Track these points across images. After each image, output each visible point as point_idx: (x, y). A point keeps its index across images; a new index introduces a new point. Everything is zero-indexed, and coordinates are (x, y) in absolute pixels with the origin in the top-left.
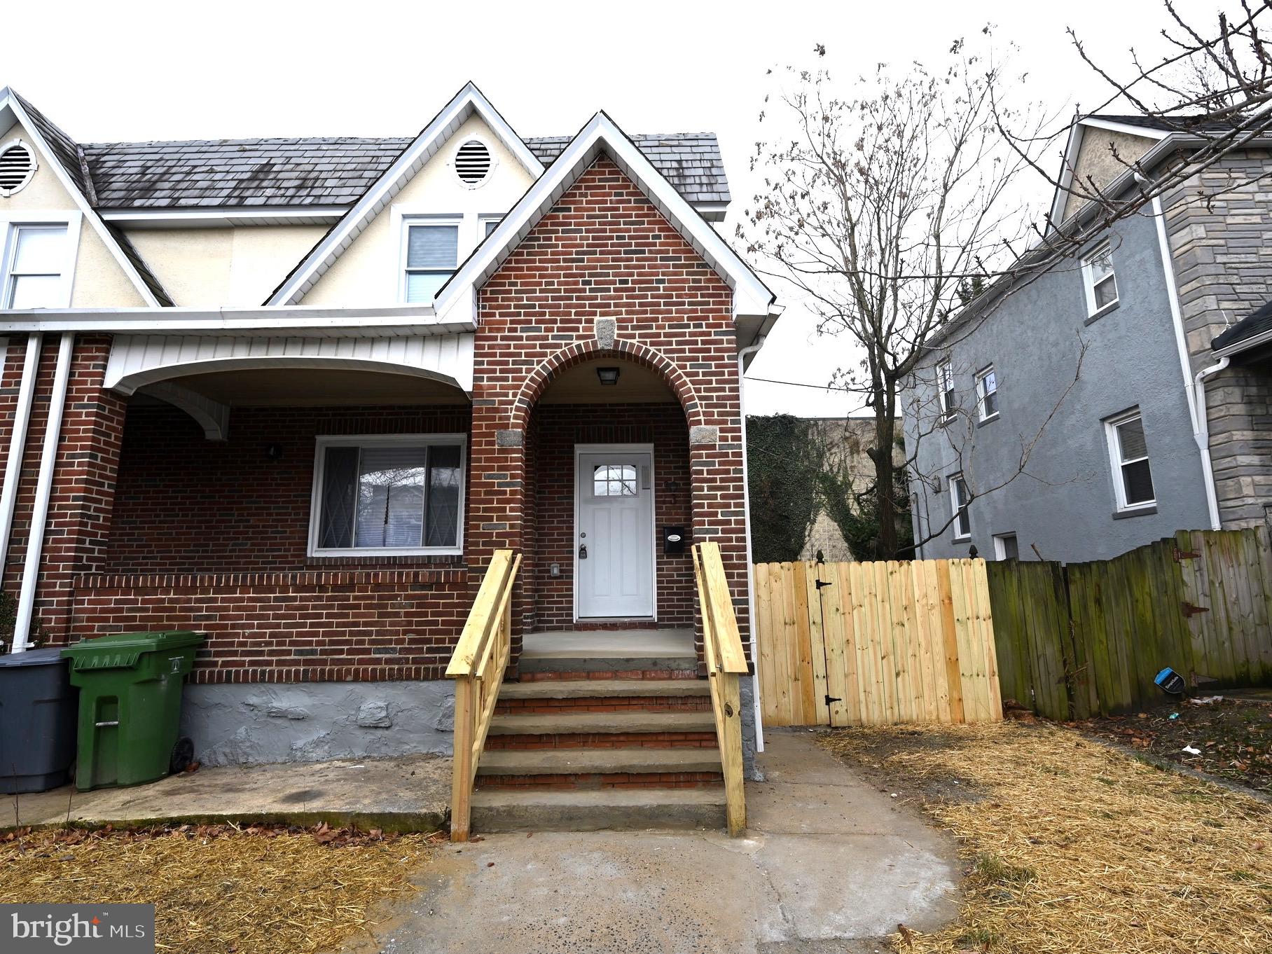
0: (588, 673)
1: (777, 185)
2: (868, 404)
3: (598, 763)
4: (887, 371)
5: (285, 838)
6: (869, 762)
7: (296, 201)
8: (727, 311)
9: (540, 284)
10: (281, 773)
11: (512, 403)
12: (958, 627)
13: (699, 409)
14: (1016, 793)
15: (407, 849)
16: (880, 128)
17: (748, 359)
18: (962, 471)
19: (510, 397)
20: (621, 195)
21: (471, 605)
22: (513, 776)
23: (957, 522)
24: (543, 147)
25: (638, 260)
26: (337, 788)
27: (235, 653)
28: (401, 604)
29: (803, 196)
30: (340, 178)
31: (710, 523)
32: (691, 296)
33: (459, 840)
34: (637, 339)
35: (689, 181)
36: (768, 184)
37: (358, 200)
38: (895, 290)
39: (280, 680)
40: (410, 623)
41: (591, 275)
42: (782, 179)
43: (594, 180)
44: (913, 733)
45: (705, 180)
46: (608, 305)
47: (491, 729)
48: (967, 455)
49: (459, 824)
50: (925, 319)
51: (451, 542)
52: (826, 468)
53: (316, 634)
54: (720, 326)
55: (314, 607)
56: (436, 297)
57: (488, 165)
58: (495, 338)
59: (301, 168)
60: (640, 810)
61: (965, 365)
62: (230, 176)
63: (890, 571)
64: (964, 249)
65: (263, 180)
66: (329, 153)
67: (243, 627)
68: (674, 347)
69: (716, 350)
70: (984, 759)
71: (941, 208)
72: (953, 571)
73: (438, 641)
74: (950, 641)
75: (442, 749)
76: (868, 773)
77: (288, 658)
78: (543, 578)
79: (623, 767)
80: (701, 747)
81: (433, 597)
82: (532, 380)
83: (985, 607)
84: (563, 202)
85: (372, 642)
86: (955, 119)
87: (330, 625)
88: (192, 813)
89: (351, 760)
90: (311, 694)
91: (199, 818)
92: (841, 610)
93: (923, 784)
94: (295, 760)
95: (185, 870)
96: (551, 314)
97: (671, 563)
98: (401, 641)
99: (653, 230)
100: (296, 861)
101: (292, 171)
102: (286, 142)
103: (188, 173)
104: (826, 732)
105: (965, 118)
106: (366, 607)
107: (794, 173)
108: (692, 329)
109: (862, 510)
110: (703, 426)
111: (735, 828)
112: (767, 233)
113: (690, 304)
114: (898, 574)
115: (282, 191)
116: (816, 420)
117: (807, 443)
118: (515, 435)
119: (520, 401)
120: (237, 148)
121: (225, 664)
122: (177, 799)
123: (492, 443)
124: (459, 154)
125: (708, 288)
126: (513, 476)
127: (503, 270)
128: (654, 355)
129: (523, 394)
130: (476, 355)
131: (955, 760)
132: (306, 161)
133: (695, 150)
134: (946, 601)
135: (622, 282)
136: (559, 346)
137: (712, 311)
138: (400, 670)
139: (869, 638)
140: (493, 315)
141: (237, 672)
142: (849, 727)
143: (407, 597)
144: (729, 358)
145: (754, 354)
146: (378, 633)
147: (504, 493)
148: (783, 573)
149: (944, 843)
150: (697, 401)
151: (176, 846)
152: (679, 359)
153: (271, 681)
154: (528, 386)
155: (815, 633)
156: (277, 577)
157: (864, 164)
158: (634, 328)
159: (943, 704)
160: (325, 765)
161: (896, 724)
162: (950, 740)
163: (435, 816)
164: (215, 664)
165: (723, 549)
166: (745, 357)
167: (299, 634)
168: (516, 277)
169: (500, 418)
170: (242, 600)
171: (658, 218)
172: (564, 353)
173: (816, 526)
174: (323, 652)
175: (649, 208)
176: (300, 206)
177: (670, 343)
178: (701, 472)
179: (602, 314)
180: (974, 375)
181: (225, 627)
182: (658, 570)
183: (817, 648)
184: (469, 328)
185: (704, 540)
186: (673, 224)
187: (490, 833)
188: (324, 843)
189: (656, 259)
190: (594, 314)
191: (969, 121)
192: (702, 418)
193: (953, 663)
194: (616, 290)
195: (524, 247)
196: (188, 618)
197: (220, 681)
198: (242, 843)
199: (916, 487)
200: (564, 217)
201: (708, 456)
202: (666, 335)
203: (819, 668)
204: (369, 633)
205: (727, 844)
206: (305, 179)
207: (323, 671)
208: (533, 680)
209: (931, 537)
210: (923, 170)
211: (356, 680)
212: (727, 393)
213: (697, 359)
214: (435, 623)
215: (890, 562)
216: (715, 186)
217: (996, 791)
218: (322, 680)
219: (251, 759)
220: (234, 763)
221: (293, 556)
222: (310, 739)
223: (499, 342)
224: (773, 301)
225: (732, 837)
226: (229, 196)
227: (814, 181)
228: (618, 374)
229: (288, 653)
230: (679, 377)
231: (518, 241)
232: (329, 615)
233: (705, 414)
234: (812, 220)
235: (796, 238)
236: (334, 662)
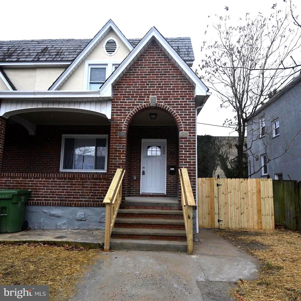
0: (145, 207)
1: (209, 56)
2: (236, 130)
3: (148, 232)
4: (243, 119)
5: (56, 248)
6: (231, 238)
7: (55, 59)
8: (193, 94)
9: (132, 85)
10: (53, 232)
11: (123, 123)
12: (262, 200)
13: (182, 126)
14: (278, 248)
15: (91, 253)
16: (246, 36)
17: (199, 111)
18: (266, 153)
19: (123, 121)
20: (159, 55)
21: (110, 185)
22: (122, 234)
23: (263, 169)
24: (133, 42)
25: (164, 77)
26: (71, 236)
27: (40, 197)
28: (89, 184)
29: (218, 61)
30: (69, 52)
31: (185, 162)
32: (181, 89)
33: (107, 251)
34: (163, 103)
35: (181, 53)
36: (206, 56)
37: (75, 59)
38: (247, 92)
39: (53, 205)
40: (91, 190)
41: (149, 82)
42: (211, 55)
43: (151, 50)
44: (246, 231)
45: (186, 53)
46: (154, 92)
47: (116, 221)
48: (268, 148)
49: (107, 247)
50: (257, 102)
51: (103, 169)
52: (221, 153)
53: (63, 192)
54: (190, 99)
55: (63, 184)
56: (100, 88)
57: (116, 48)
58: (118, 102)
59: (57, 49)
60: (160, 246)
61: (269, 118)
62: (35, 51)
63: (241, 181)
64: (272, 78)
65: (45, 53)
66: (65, 44)
67: (42, 189)
68: (175, 106)
69: (189, 107)
70: (268, 239)
71: (265, 64)
72: (262, 182)
73: (100, 196)
74: (259, 204)
75: (100, 227)
76: (231, 241)
77: (55, 199)
78: (131, 180)
79: (156, 233)
80: (179, 229)
81: (98, 182)
82: (130, 116)
83: (271, 194)
84: (141, 58)
85: (80, 195)
86: (272, 33)
87: (67, 190)
88: (29, 240)
89: (74, 229)
90: (62, 210)
91: (31, 241)
92: (224, 193)
93: (248, 245)
94: (57, 229)
95: (28, 254)
96: (136, 94)
97: (171, 177)
98: (89, 195)
99: (169, 67)
100: (59, 253)
101: (54, 50)
102: (52, 41)
103: (22, 50)
104: (217, 230)
105: (275, 32)
106: (78, 184)
107: (215, 52)
108: (181, 100)
109: (231, 167)
110: (183, 131)
111: (190, 252)
112: (206, 73)
113: (181, 92)
114: (243, 183)
115: (51, 56)
116: (218, 137)
117: (215, 145)
118: (124, 133)
119: (126, 122)
120: (37, 42)
121: (37, 200)
122: (24, 236)
123: (117, 135)
124: (107, 44)
125: (187, 87)
126: (123, 146)
127: (121, 80)
128: (169, 108)
129: (127, 120)
130: (112, 107)
131: (259, 239)
132: (58, 46)
133: (183, 43)
134: (259, 192)
135: (159, 84)
136: (138, 105)
137: (187, 94)
138: (88, 204)
139: (233, 202)
140: (118, 95)
141: (40, 202)
142: (225, 229)
143: (90, 182)
144: (193, 110)
145: (201, 109)
146: (82, 193)
147: (121, 151)
148: (206, 181)
149: (255, 260)
150: (182, 123)
151: (25, 248)
152: (176, 110)
153: (50, 205)
154: (128, 118)
155: (216, 200)
156: (52, 175)
157: (240, 49)
158: (162, 99)
159: (256, 224)
160: (66, 230)
161: (240, 229)
162: (257, 234)
163: (99, 244)
164: (34, 200)
165: (188, 170)
166: (198, 110)
167: (58, 192)
168: (125, 82)
169: (119, 128)
170: (41, 181)
171: (171, 63)
172: (140, 107)
173: (216, 171)
174: (66, 198)
175: (168, 60)
176: (57, 61)
177: (174, 105)
178: (182, 146)
179: (152, 95)
180: (272, 122)
181: (37, 189)
182: (167, 179)
183: (216, 205)
184: (110, 99)
185: (182, 167)
186: (176, 65)
187: (116, 250)
188: (67, 250)
189: (170, 77)
190: (150, 95)
191: (277, 34)
192: (183, 129)
193: (259, 211)
194: (157, 87)
195: (128, 72)
196: (26, 186)
197: (35, 205)
198: (43, 248)
199: (250, 158)
200: (141, 63)
201: (185, 141)
202: (173, 102)
203: (216, 211)
204: (79, 193)
205: (187, 256)
206: (58, 52)
207: (65, 203)
208: (128, 208)
209: (254, 173)
210: (260, 51)
211: (75, 206)
212: (192, 121)
213: (182, 110)
214: (99, 190)
215: (241, 179)
216: (189, 55)
217: (272, 247)
218: (65, 206)
219: (45, 228)
220: (40, 228)
221: (55, 171)
222: (62, 223)
223: (119, 103)
224: (208, 91)
225: (188, 254)
226: (35, 58)
227: (222, 55)
228: (156, 116)
229: (55, 197)
230: (176, 115)
231: (126, 71)
232: (67, 187)
233: (184, 127)
234: (221, 69)
235: (215, 74)
236: (69, 201)
